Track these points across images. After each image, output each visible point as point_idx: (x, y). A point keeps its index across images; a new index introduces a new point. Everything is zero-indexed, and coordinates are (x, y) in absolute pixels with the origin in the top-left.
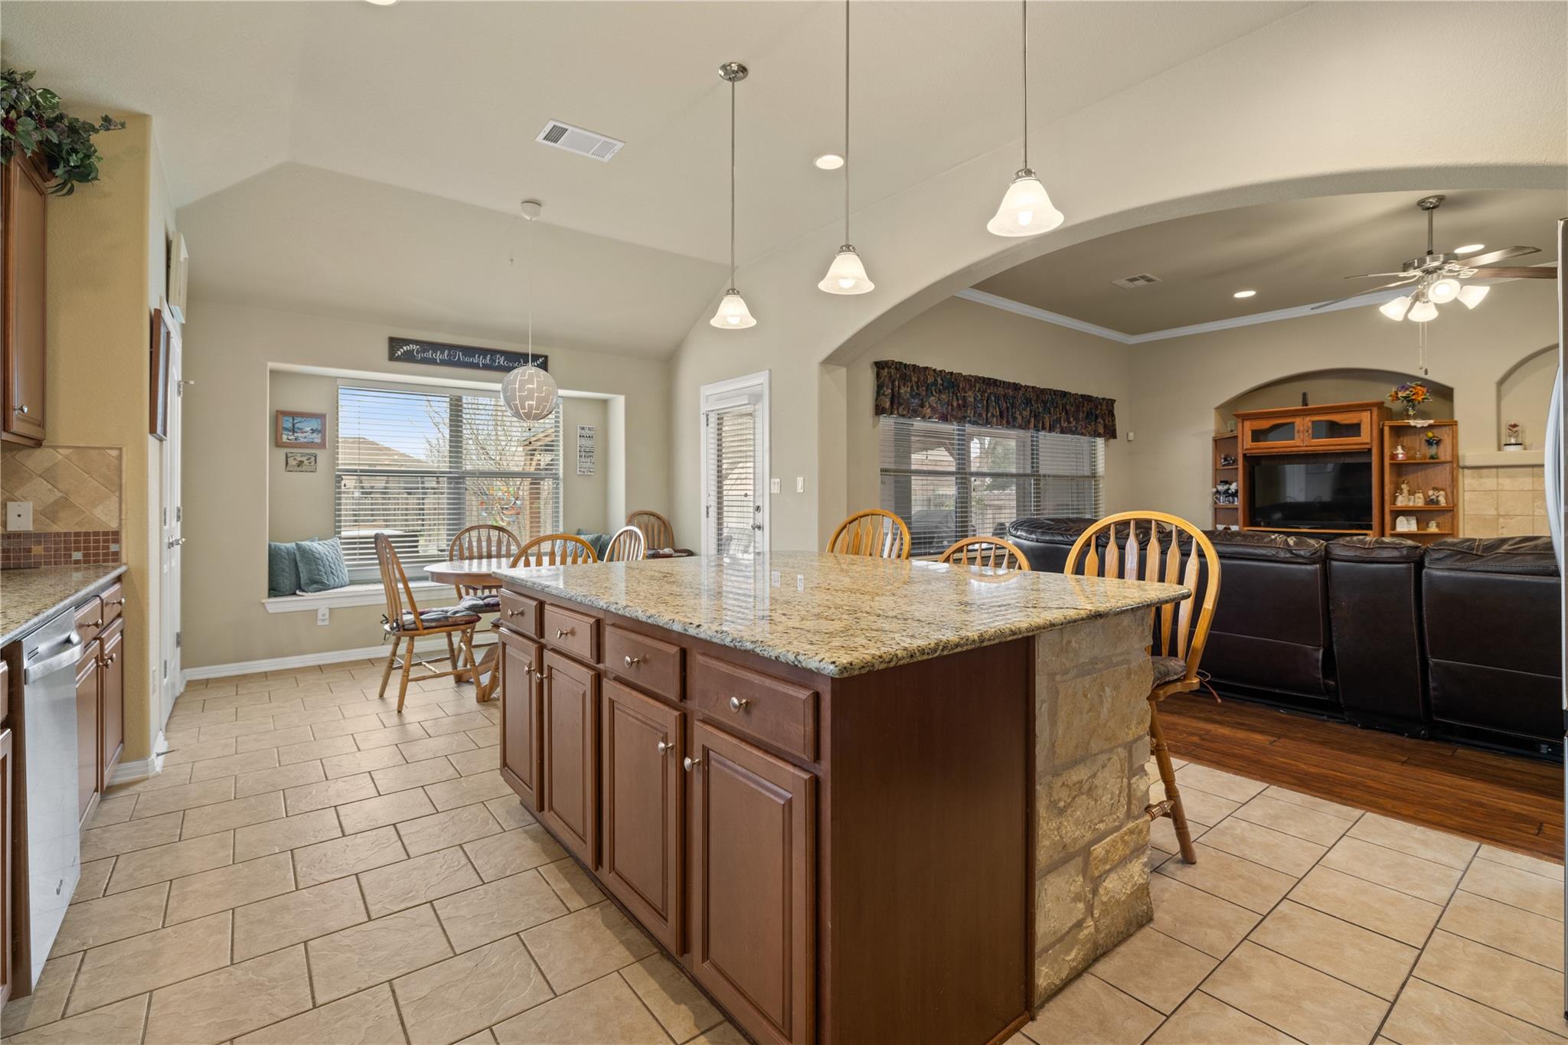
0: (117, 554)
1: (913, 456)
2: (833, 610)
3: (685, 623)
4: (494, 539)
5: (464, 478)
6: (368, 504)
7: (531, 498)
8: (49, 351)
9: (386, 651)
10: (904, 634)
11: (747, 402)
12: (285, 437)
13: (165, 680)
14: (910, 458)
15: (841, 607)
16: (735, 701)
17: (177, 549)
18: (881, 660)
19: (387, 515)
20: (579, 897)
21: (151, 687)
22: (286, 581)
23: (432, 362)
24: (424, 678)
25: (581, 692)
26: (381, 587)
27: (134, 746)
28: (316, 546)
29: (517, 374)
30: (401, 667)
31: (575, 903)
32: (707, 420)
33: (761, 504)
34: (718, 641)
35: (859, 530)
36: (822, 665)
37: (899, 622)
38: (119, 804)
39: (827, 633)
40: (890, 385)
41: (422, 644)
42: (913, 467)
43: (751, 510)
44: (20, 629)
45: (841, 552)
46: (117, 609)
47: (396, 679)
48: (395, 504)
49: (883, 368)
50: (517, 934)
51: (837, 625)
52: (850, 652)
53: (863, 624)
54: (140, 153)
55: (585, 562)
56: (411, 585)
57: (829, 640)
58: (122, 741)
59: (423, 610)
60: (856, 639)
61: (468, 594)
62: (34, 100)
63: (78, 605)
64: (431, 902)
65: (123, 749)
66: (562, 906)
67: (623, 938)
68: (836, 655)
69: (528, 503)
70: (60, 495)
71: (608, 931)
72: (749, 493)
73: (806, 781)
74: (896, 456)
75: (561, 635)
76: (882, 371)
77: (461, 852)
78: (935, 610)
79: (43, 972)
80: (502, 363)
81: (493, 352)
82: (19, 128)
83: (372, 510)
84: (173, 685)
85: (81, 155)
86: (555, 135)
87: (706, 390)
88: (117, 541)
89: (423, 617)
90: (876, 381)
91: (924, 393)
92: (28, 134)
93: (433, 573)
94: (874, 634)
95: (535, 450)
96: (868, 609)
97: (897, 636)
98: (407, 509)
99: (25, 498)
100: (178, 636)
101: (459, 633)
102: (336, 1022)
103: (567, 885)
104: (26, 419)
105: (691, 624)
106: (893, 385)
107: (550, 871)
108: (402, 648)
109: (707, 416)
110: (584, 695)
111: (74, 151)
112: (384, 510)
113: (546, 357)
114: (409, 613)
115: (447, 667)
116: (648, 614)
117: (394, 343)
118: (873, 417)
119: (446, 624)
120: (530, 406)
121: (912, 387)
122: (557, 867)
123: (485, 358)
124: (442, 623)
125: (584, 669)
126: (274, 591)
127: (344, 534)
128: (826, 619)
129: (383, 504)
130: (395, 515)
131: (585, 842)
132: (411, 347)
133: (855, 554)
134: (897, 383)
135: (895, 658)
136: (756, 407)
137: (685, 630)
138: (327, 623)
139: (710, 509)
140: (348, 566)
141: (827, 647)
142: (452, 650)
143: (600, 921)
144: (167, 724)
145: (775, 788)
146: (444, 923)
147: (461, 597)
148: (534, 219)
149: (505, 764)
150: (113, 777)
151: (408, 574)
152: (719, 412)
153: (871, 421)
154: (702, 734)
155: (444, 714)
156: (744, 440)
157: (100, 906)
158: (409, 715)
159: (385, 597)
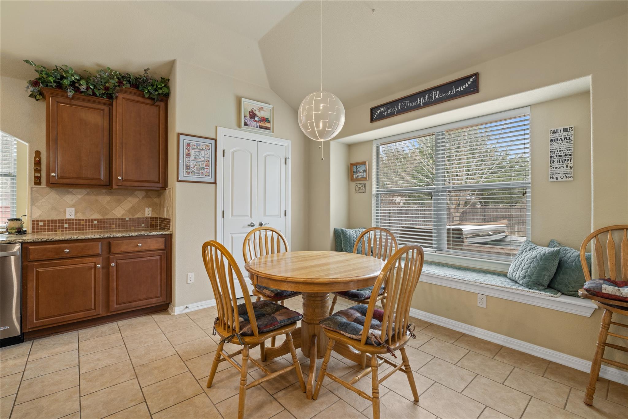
12: (354, 176)
23: (392, 114)
80: (437, 96)
81: (428, 91)
113: (476, 75)
117: (373, 111)
123: (424, 98)
132: (382, 109)
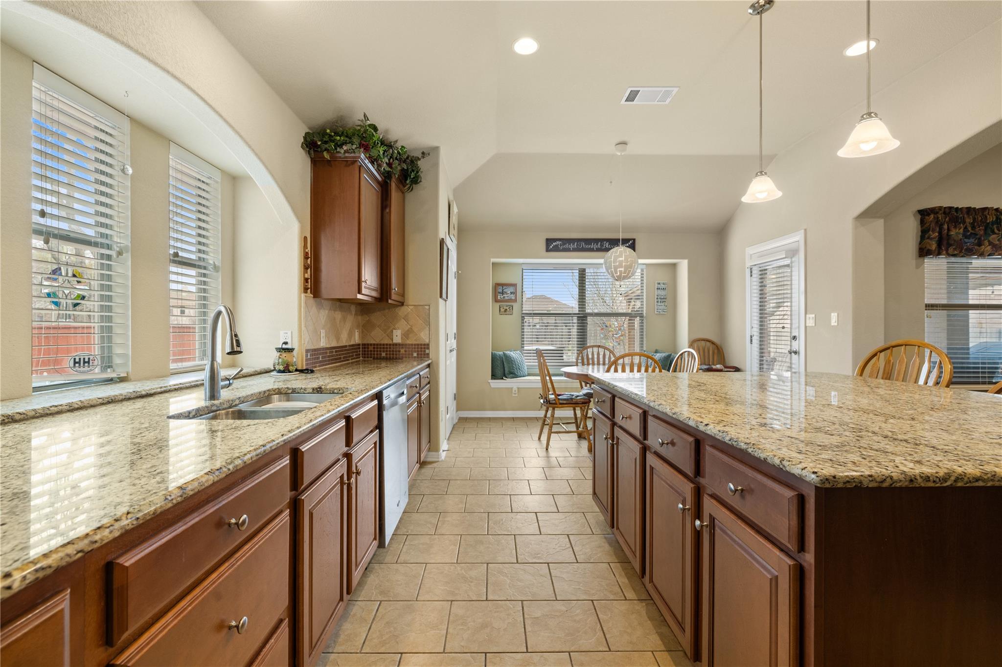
0: (428, 354)
1: (971, 292)
2: (837, 426)
3: (697, 421)
4: (601, 354)
5: (586, 317)
6: (543, 332)
7: (629, 329)
8: (406, 264)
9: (541, 414)
10: (909, 458)
11: (784, 256)
12: (499, 297)
13: (448, 416)
14: (967, 294)
15: (847, 424)
16: (732, 486)
17: (455, 352)
18: (871, 479)
19: (553, 338)
20: (633, 591)
21: (440, 418)
22: (499, 372)
23: (568, 250)
24: (560, 432)
25: (634, 458)
26: (539, 378)
27: (433, 445)
28: (513, 354)
29: (612, 254)
30: (548, 424)
31: (630, 594)
32: (751, 272)
33: (797, 335)
34: (720, 438)
35: (891, 359)
36: (804, 473)
37: (908, 446)
38: (427, 471)
39: (820, 446)
40: (938, 229)
41: (560, 413)
42: (971, 302)
43: (789, 338)
44: (382, 387)
45: (871, 376)
46: (427, 380)
47: (546, 430)
48: (556, 332)
49: (929, 215)
50: (592, 601)
51: (835, 440)
52: (837, 466)
53: (864, 443)
54: (436, 165)
55: (654, 371)
56: (553, 378)
57: (819, 452)
58: (429, 442)
59: (560, 393)
60: (849, 456)
61: (586, 386)
62: (399, 153)
63: (409, 377)
64: (548, 563)
65: (430, 445)
66: (622, 594)
67: (659, 631)
68: (821, 466)
69: (627, 332)
70: (409, 327)
71: (649, 622)
72: (785, 326)
73: (790, 566)
74: (948, 293)
75: (623, 418)
76: (927, 217)
77: (568, 540)
78: (961, 439)
79: (391, 539)
80: (606, 246)
81: (602, 240)
82: (394, 166)
83: (545, 335)
84: (453, 418)
85: (415, 172)
86: (632, 97)
87: (750, 251)
88: (428, 348)
89: (560, 397)
90: (920, 226)
91: (982, 232)
92: (397, 168)
93: (565, 373)
94: (872, 453)
95: (631, 299)
96: (876, 429)
97: (898, 460)
98: (562, 335)
99: (399, 329)
100: (455, 395)
101: (579, 408)
102: (495, 612)
103: (626, 581)
104: (397, 294)
105: (702, 422)
106: (941, 229)
107: (616, 567)
108: (549, 414)
109: (751, 269)
110: (636, 459)
111: (413, 171)
112: (551, 335)
113: (634, 240)
114: (552, 394)
115: (573, 428)
116: (673, 412)
117: (549, 241)
118: (916, 259)
119: (571, 403)
120: (621, 272)
121: (966, 228)
122: (621, 566)
123: (597, 244)
124: (569, 402)
125: (636, 443)
126: (494, 376)
127: (525, 348)
128: (826, 433)
129: (550, 332)
130: (556, 338)
131: (636, 557)
132: (558, 243)
133: (886, 379)
134: (946, 226)
135: (888, 480)
136: (793, 259)
137: (697, 426)
138: (516, 395)
139: (753, 338)
140: (527, 366)
141: (814, 458)
142: (576, 418)
143: (644, 612)
144: (449, 437)
145: (765, 563)
146: (553, 578)
147: (582, 387)
148: (623, 154)
149: (594, 493)
150: (425, 457)
151: (551, 372)
152: (761, 266)
153: (914, 262)
154: (709, 506)
155: (569, 455)
156: (781, 285)
157: (415, 516)
158: (553, 453)
159: (541, 384)
